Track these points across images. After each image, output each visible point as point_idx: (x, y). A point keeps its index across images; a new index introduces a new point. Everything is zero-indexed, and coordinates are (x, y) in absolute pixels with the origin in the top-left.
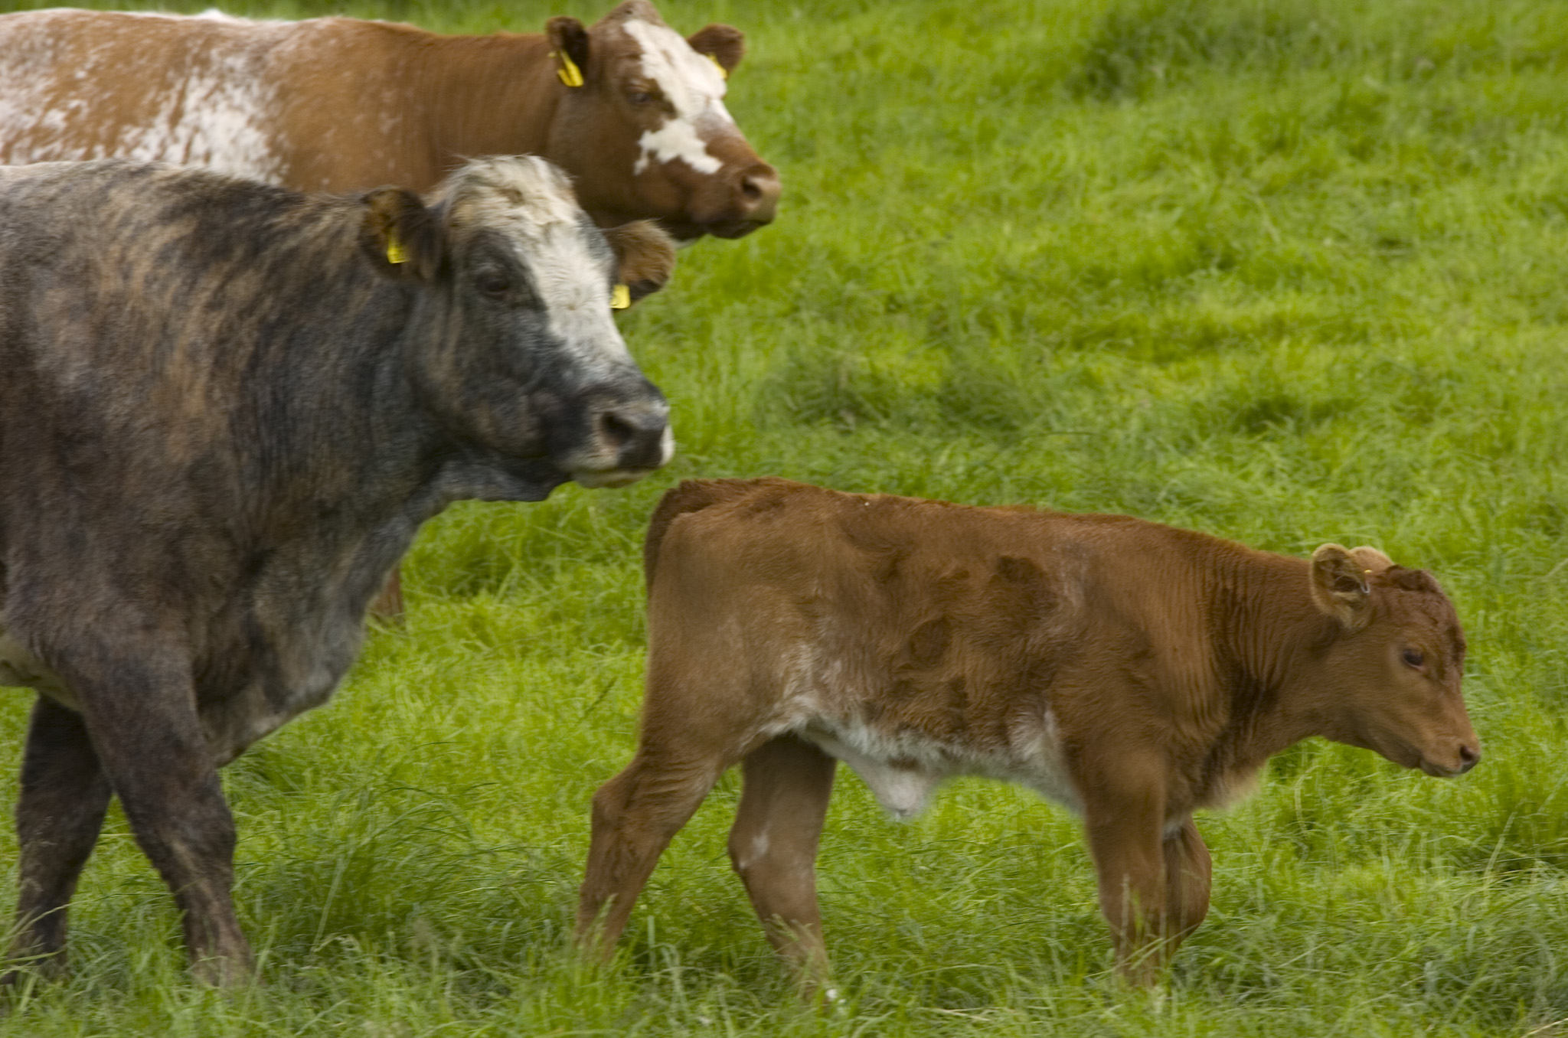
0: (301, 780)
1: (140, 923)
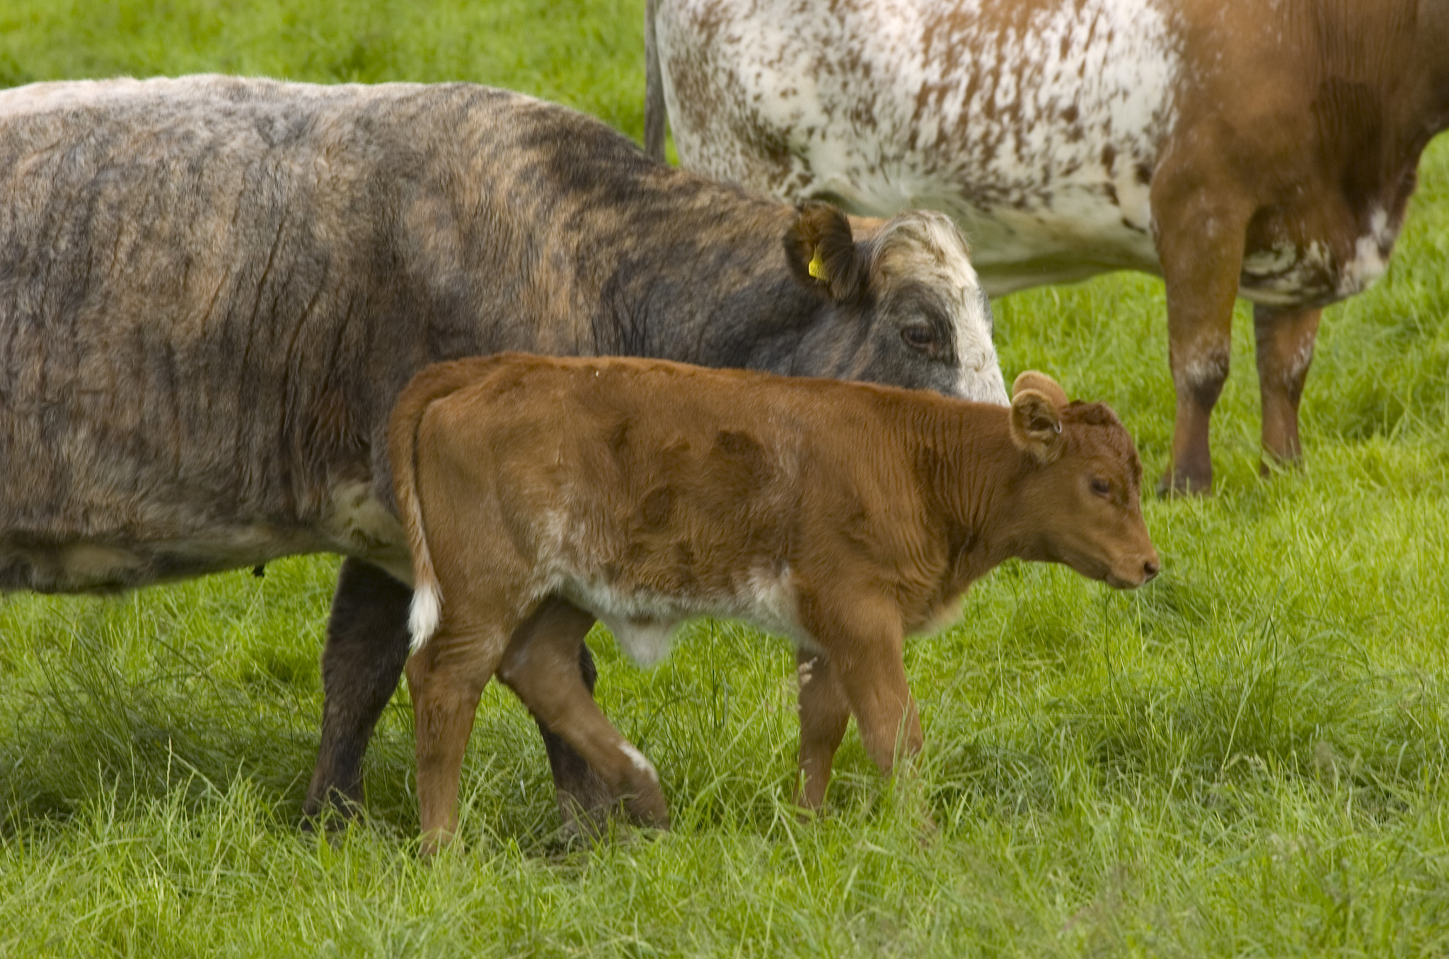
1: (1062, 743)
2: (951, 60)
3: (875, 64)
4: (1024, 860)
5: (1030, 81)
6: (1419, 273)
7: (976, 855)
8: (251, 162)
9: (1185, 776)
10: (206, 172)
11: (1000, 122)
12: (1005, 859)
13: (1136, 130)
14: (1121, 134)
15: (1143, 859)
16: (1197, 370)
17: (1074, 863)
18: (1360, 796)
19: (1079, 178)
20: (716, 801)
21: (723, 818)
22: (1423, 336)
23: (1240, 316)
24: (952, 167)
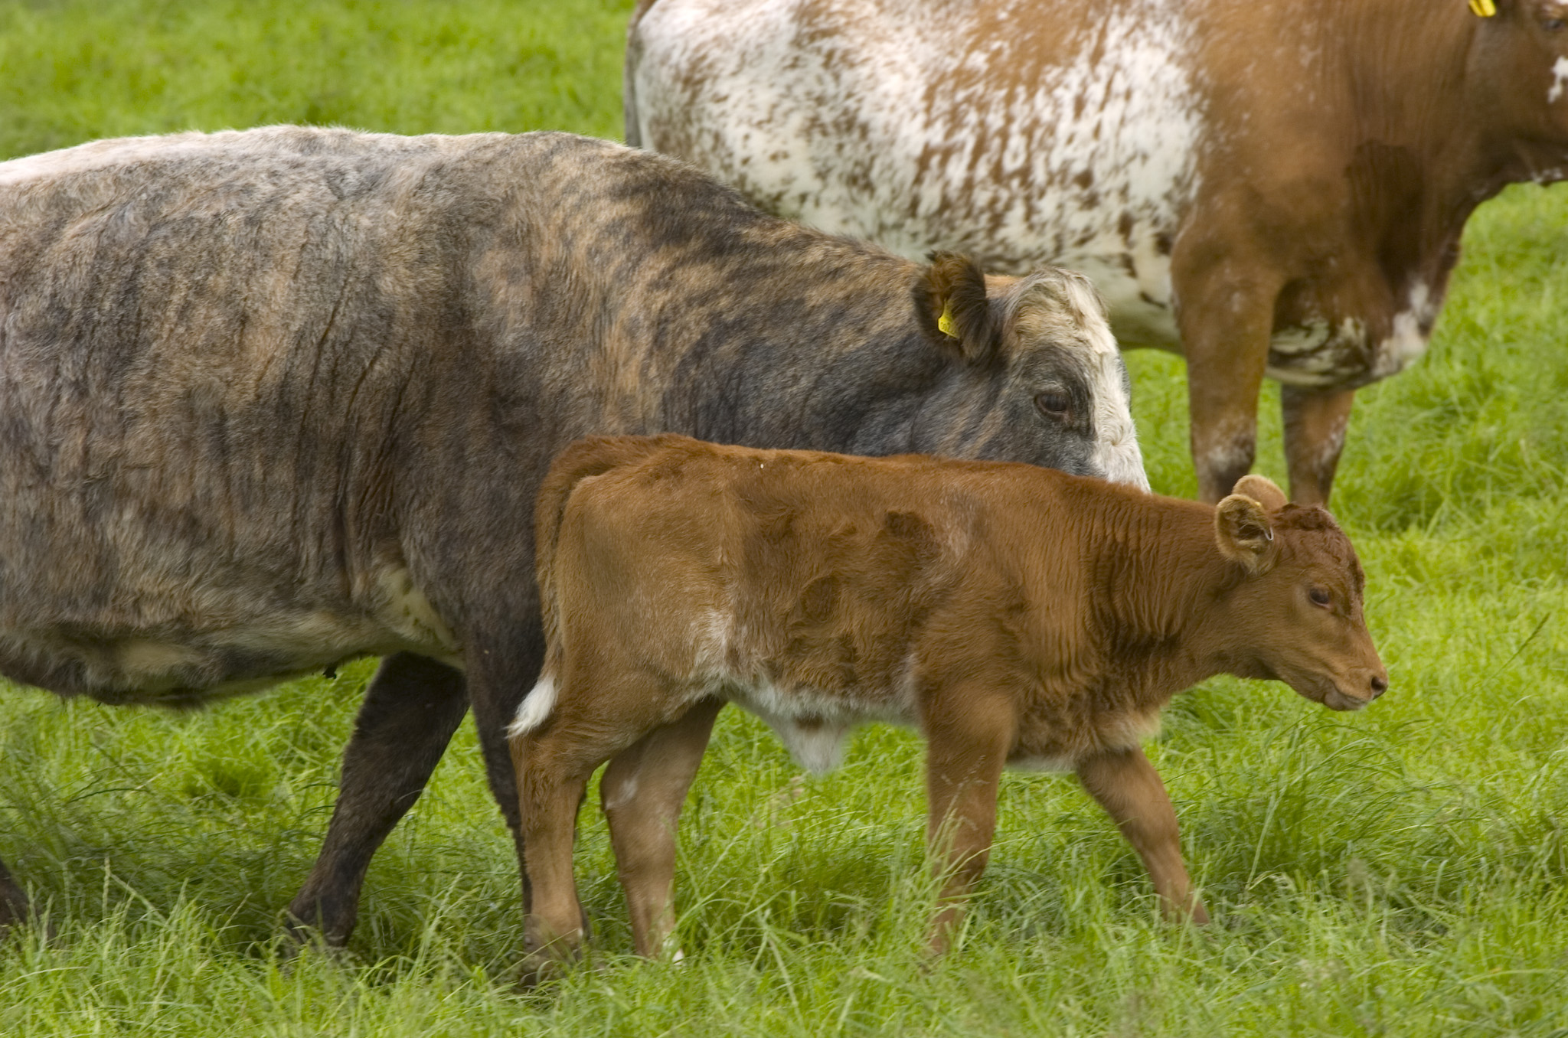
0: (1231, 718)
1: (1074, 861)
2: (955, 120)
3: (872, 125)
4: (1033, 988)
5: (1041, 142)
6: (1458, 351)
7: (981, 982)
8: (315, 214)
9: (1207, 897)
10: (265, 225)
11: (1008, 187)
12: (1012, 987)
13: (1156, 196)
14: (1139, 201)
15: (1161, 987)
16: (1220, 456)
17: (1086, 991)
18: (1395, 917)
19: (1094, 248)
20: (699, 926)
21: (708, 942)
22: (1463, 420)
23: (1266, 398)
24: (957, 236)
